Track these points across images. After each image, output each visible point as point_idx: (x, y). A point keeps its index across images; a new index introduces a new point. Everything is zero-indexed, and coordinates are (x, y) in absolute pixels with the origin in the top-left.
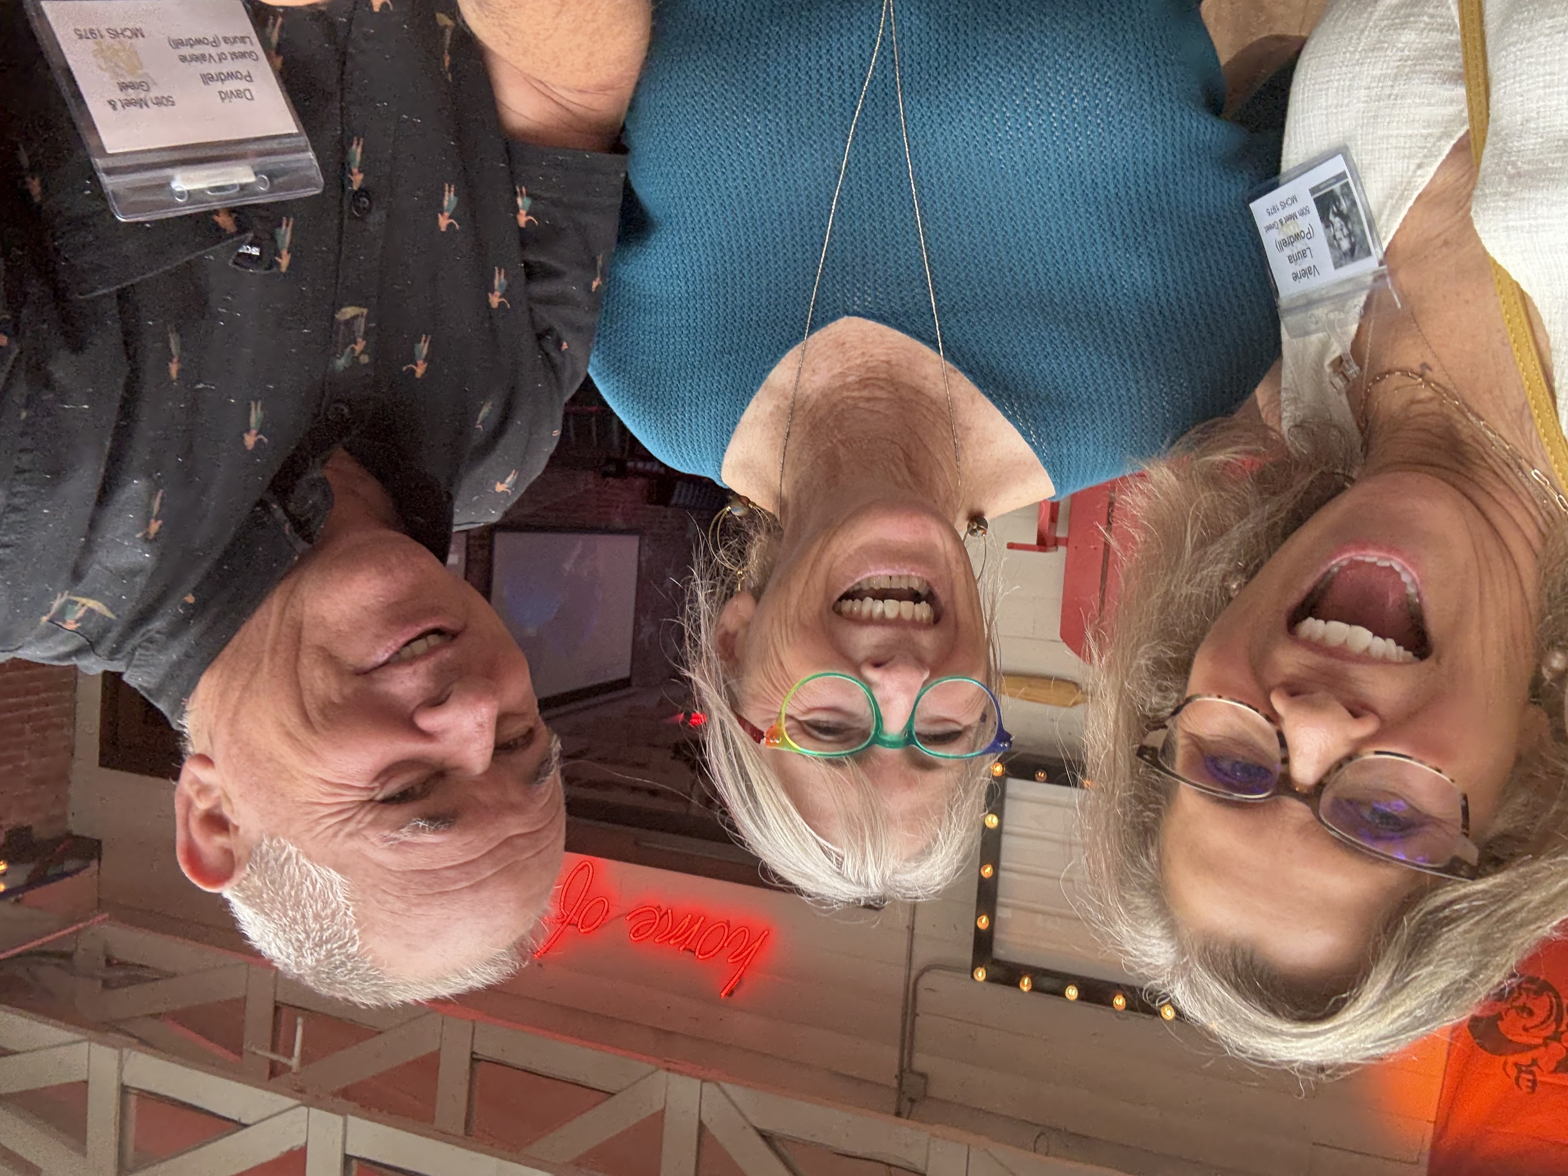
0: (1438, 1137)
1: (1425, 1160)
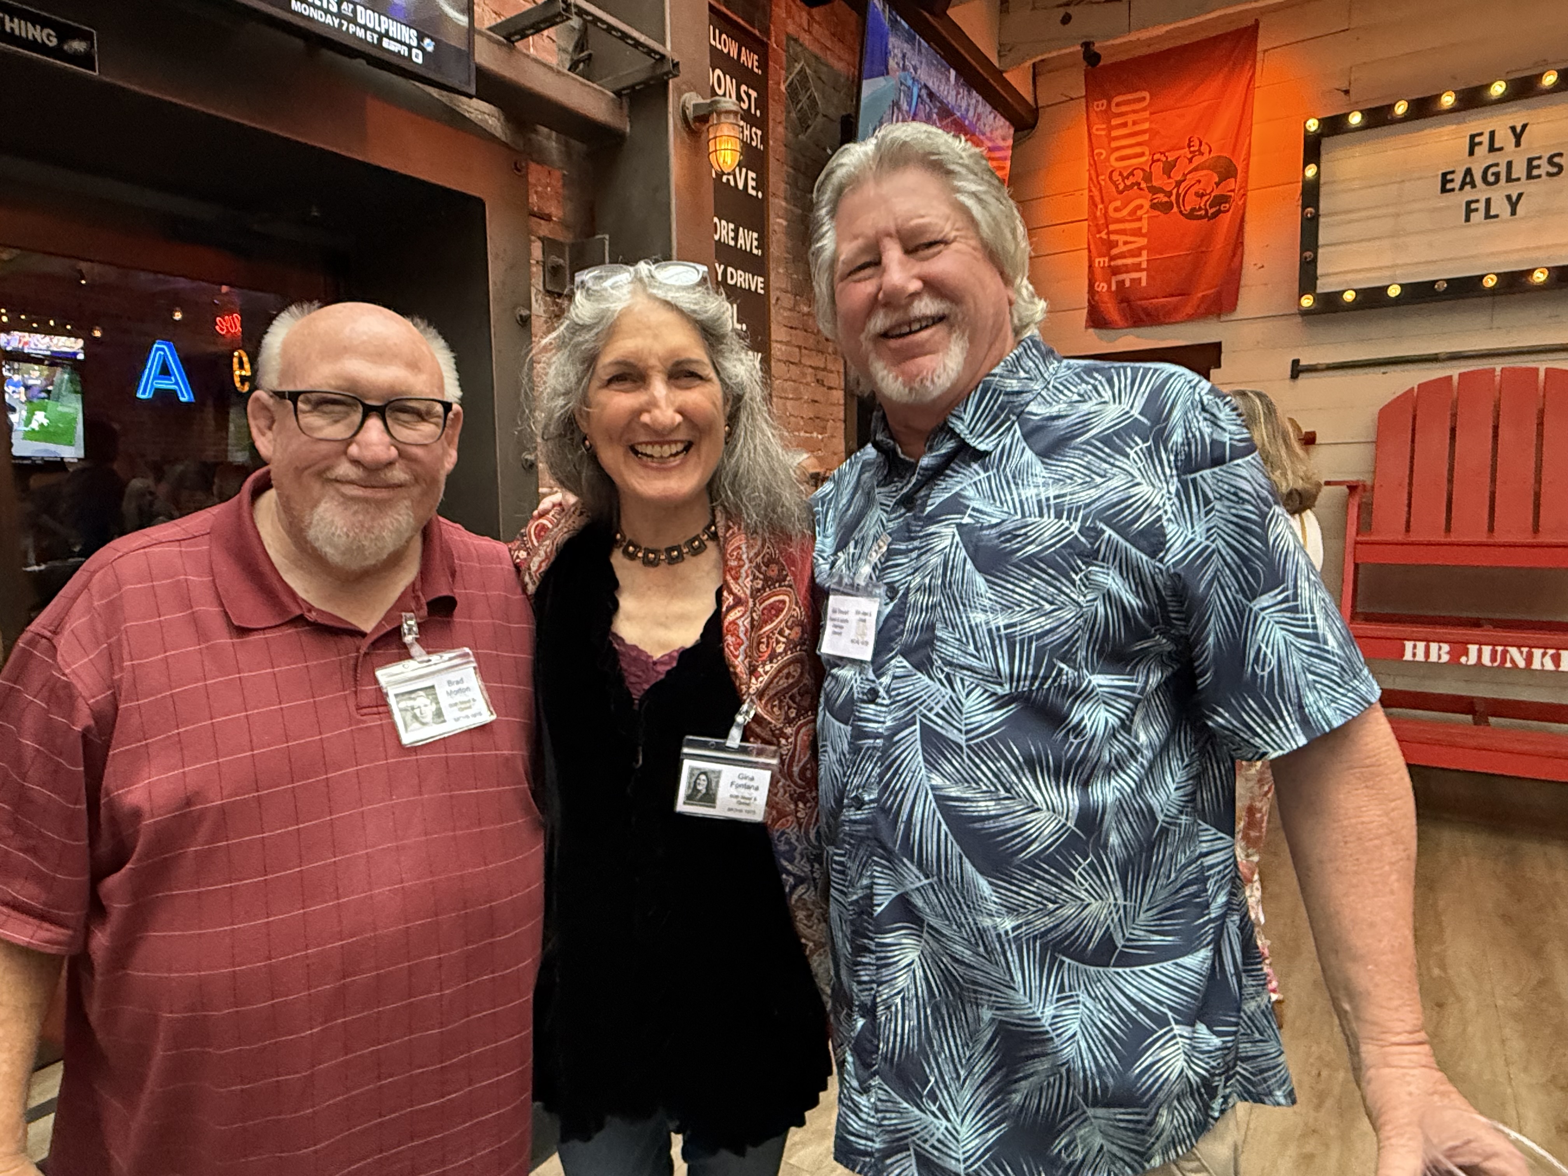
0: (1252, 78)
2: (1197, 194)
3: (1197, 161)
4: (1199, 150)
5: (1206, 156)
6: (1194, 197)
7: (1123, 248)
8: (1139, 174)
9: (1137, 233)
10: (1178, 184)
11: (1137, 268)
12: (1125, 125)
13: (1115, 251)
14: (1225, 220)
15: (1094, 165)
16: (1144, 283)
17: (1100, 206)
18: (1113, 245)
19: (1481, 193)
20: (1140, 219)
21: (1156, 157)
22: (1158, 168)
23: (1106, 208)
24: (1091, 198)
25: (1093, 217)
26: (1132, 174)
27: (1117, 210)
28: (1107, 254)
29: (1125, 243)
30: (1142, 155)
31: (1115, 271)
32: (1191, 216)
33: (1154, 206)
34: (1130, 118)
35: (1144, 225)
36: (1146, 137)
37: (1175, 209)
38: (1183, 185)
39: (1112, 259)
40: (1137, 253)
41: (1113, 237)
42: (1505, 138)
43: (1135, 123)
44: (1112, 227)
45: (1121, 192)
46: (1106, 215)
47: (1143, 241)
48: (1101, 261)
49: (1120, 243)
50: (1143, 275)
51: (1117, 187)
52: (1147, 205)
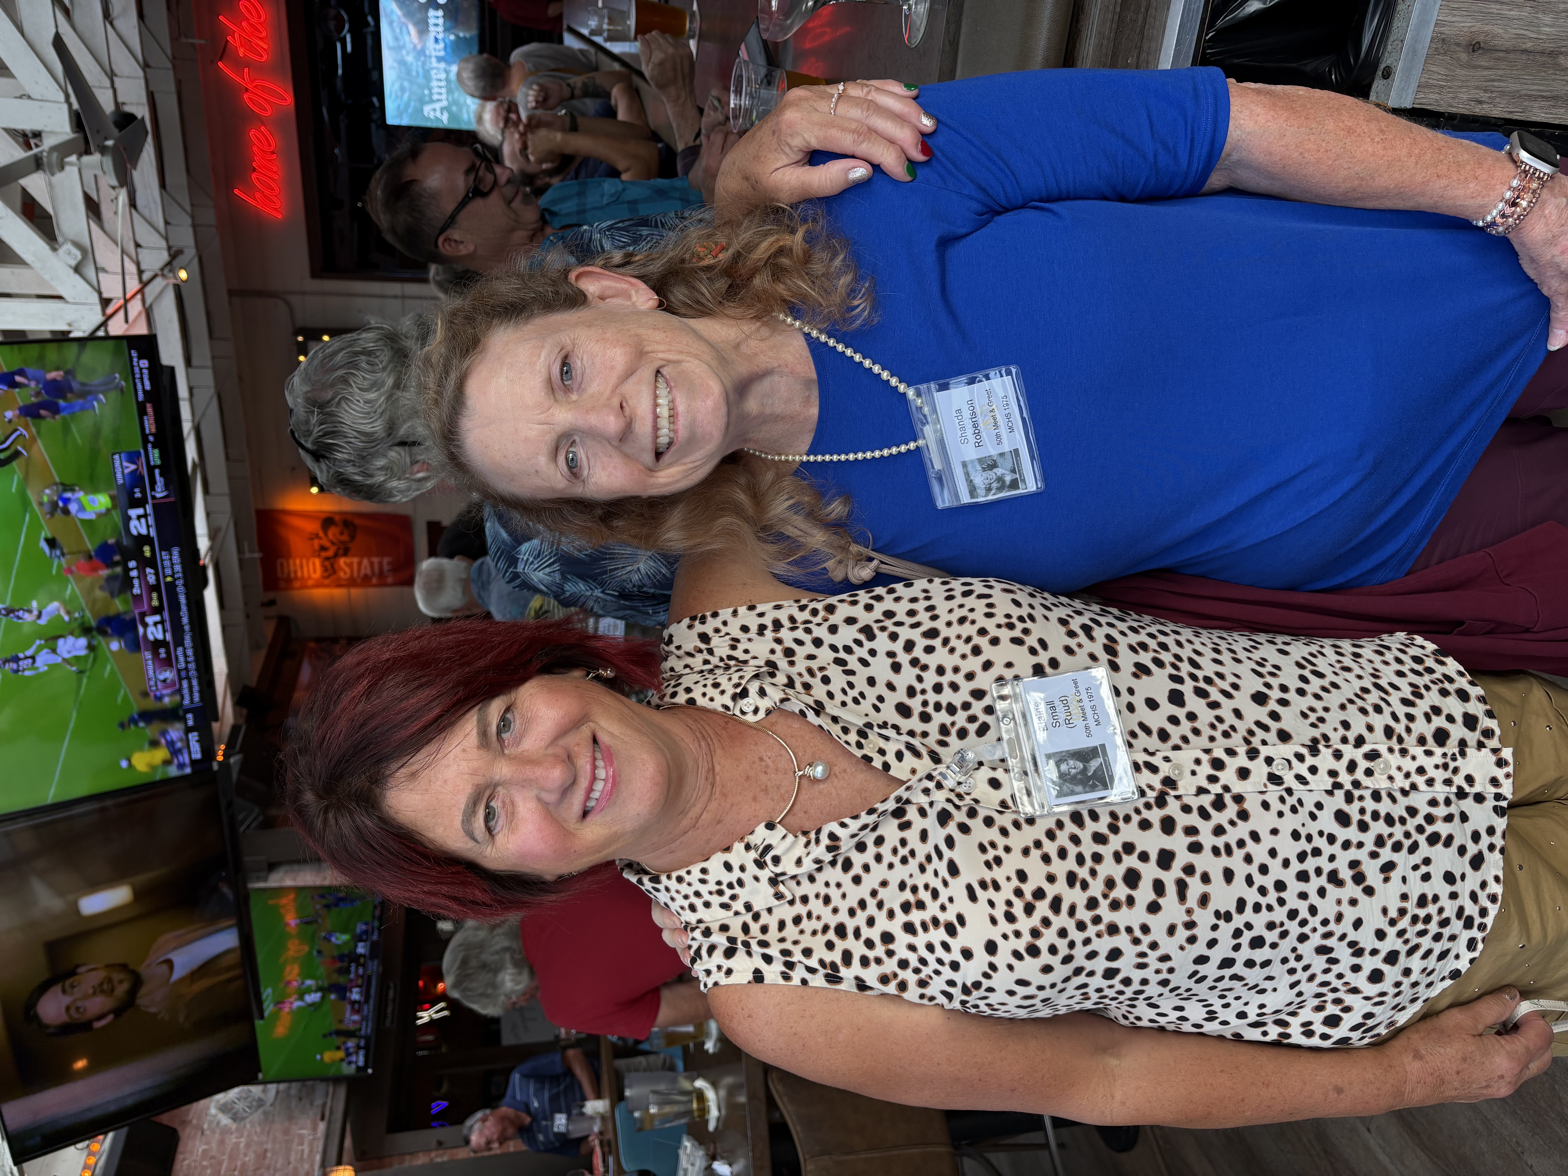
2: (341, 535)
3: (321, 534)
4: (316, 535)
5: (320, 531)
6: (343, 536)
7: (369, 571)
8: (327, 563)
9: (360, 563)
10: (333, 544)
11: (381, 564)
12: (296, 571)
13: (370, 574)
14: (357, 521)
16: (390, 559)
17: (342, 582)
20: (352, 562)
21: (316, 554)
22: (324, 554)
23: (343, 579)
24: (335, 586)
25: (348, 586)
26: (325, 567)
28: (370, 578)
29: (366, 569)
30: (314, 562)
31: (381, 574)
32: (353, 537)
33: (345, 556)
34: (292, 568)
35: (355, 560)
36: (304, 561)
37: (349, 545)
38: (335, 541)
39: (374, 576)
40: (372, 564)
41: (361, 575)
43: (295, 566)
44: (355, 576)
45: (335, 572)
46: (347, 579)
47: (365, 562)
48: (375, 581)
49: (365, 571)
50: (386, 560)
51: (331, 574)
52: (344, 559)
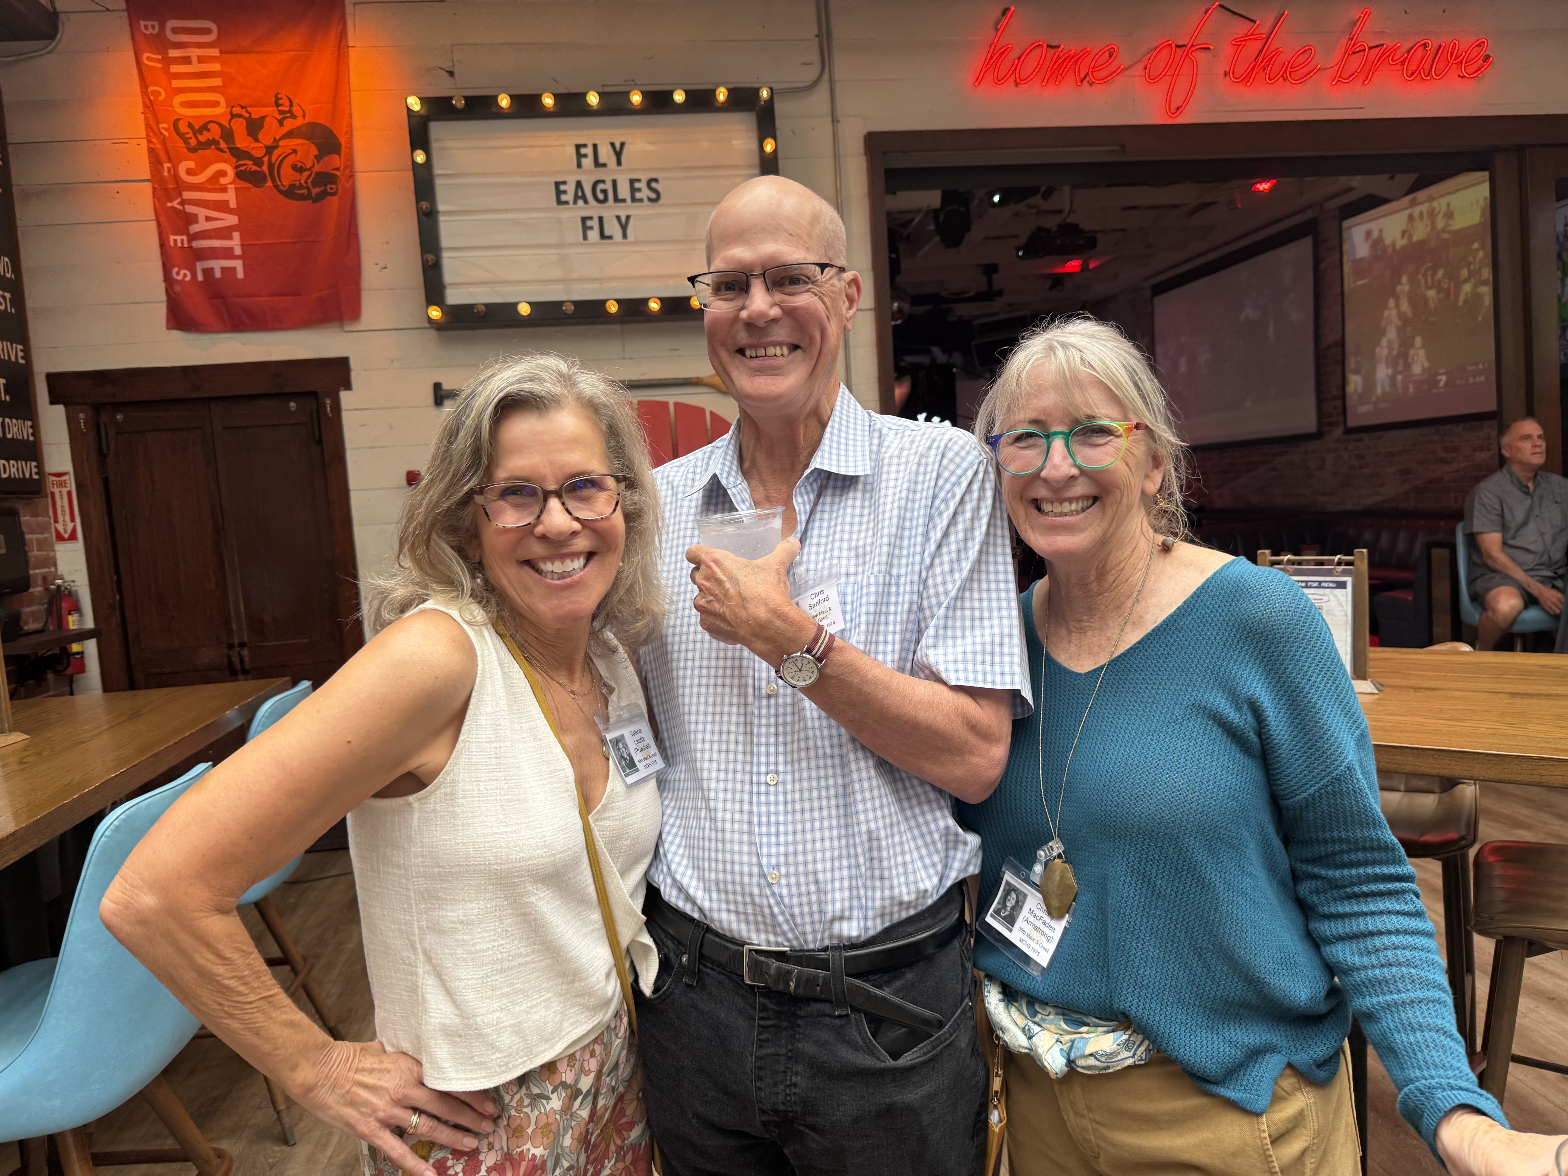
0: (343, 34)
1: (349, 9)
2: (294, 168)
4: (290, 111)
5: (299, 122)
6: (291, 171)
7: (204, 226)
8: (215, 133)
9: (222, 207)
10: (269, 150)
12: (187, 60)
13: (194, 228)
15: (150, 106)
16: (240, 274)
17: (167, 165)
18: (193, 219)
19: (593, 210)
20: (224, 189)
21: (237, 110)
22: (239, 128)
23: (175, 169)
24: (151, 151)
25: (156, 178)
26: (205, 128)
27: (189, 172)
28: (184, 231)
29: (208, 219)
30: (216, 104)
31: (199, 255)
32: (290, 193)
33: (240, 175)
34: (194, 53)
36: (217, 82)
37: (269, 183)
38: (276, 153)
39: (193, 237)
41: (190, 209)
42: (606, 154)
43: (201, 60)
44: (187, 195)
45: (193, 150)
46: (176, 177)
47: (233, 220)
48: (178, 240)
49: (201, 219)
50: (238, 265)
51: (186, 141)
52: (231, 172)
